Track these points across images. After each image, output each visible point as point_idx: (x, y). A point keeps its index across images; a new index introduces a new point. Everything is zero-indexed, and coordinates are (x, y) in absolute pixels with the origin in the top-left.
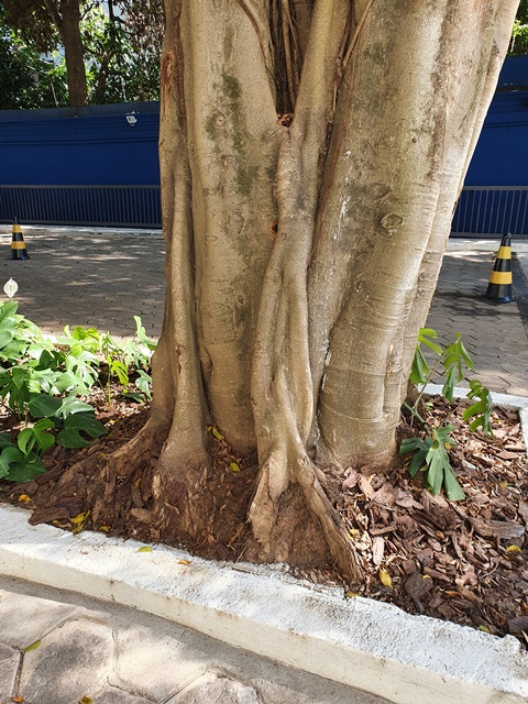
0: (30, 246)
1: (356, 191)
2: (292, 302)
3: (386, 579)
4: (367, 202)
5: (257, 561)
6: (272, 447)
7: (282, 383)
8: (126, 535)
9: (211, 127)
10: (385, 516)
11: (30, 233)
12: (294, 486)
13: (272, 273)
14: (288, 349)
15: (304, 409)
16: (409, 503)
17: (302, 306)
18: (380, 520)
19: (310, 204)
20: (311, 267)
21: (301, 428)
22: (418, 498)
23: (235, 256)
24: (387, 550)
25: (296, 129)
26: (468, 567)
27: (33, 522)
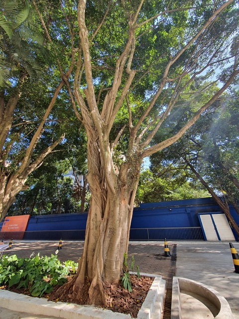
0: (63, 246)
1: (110, 229)
2: (100, 247)
3: (111, 306)
4: (112, 230)
5: (89, 304)
6: (95, 276)
7: (98, 262)
8: (65, 302)
9: (93, 220)
10: (114, 293)
11: (64, 243)
12: (98, 285)
13: (98, 242)
14: (99, 255)
15: (101, 268)
16: (120, 291)
17: (102, 247)
18: (113, 294)
19: (104, 231)
20: (104, 241)
21: (100, 272)
22: (122, 290)
23: (94, 239)
24: (113, 300)
25: (103, 220)
26: (127, 303)
27: (48, 301)
